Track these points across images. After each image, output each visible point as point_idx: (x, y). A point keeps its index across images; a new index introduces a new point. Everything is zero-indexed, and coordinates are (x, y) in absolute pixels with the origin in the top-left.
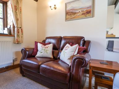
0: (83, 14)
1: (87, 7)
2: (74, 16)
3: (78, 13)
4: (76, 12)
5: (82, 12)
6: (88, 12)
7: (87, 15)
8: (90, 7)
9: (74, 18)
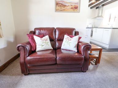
0: (72, 8)
1: (75, 2)
2: (64, 8)
3: (68, 6)
4: (66, 5)
5: (71, 6)
6: (76, 8)
7: (75, 10)
8: (77, 3)
9: (64, 10)
